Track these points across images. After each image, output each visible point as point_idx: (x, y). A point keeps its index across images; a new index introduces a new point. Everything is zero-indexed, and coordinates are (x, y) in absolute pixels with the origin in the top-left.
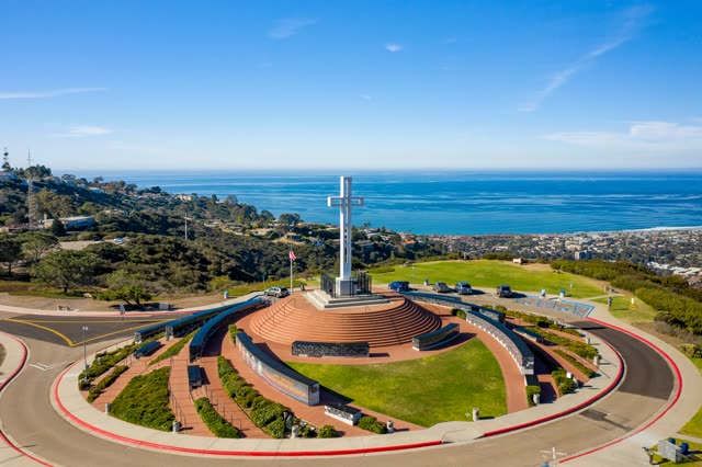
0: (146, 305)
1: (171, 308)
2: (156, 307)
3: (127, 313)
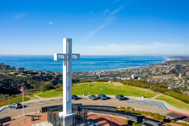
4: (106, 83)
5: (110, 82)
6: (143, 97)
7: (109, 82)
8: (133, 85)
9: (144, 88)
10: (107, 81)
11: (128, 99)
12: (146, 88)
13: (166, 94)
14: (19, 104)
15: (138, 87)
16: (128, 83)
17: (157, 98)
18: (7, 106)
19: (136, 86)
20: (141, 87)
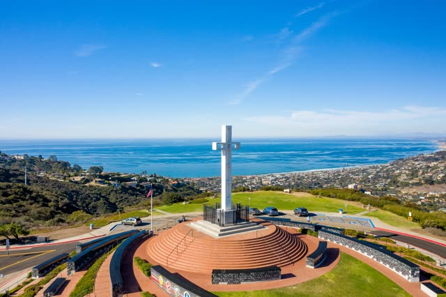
0: (23, 238)
1: (47, 240)
2: (34, 240)
3: (12, 246)
4: (281, 192)
5: (288, 190)
6: (341, 212)
7: (285, 190)
8: (329, 196)
9: (349, 200)
10: (282, 190)
11: (316, 215)
12: (353, 200)
13: (385, 209)
14: (138, 220)
15: (340, 198)
16: (320, 193)
17: (366, 215)
18: (120, 223)
19: (336, 197)
20: (344, 199)
